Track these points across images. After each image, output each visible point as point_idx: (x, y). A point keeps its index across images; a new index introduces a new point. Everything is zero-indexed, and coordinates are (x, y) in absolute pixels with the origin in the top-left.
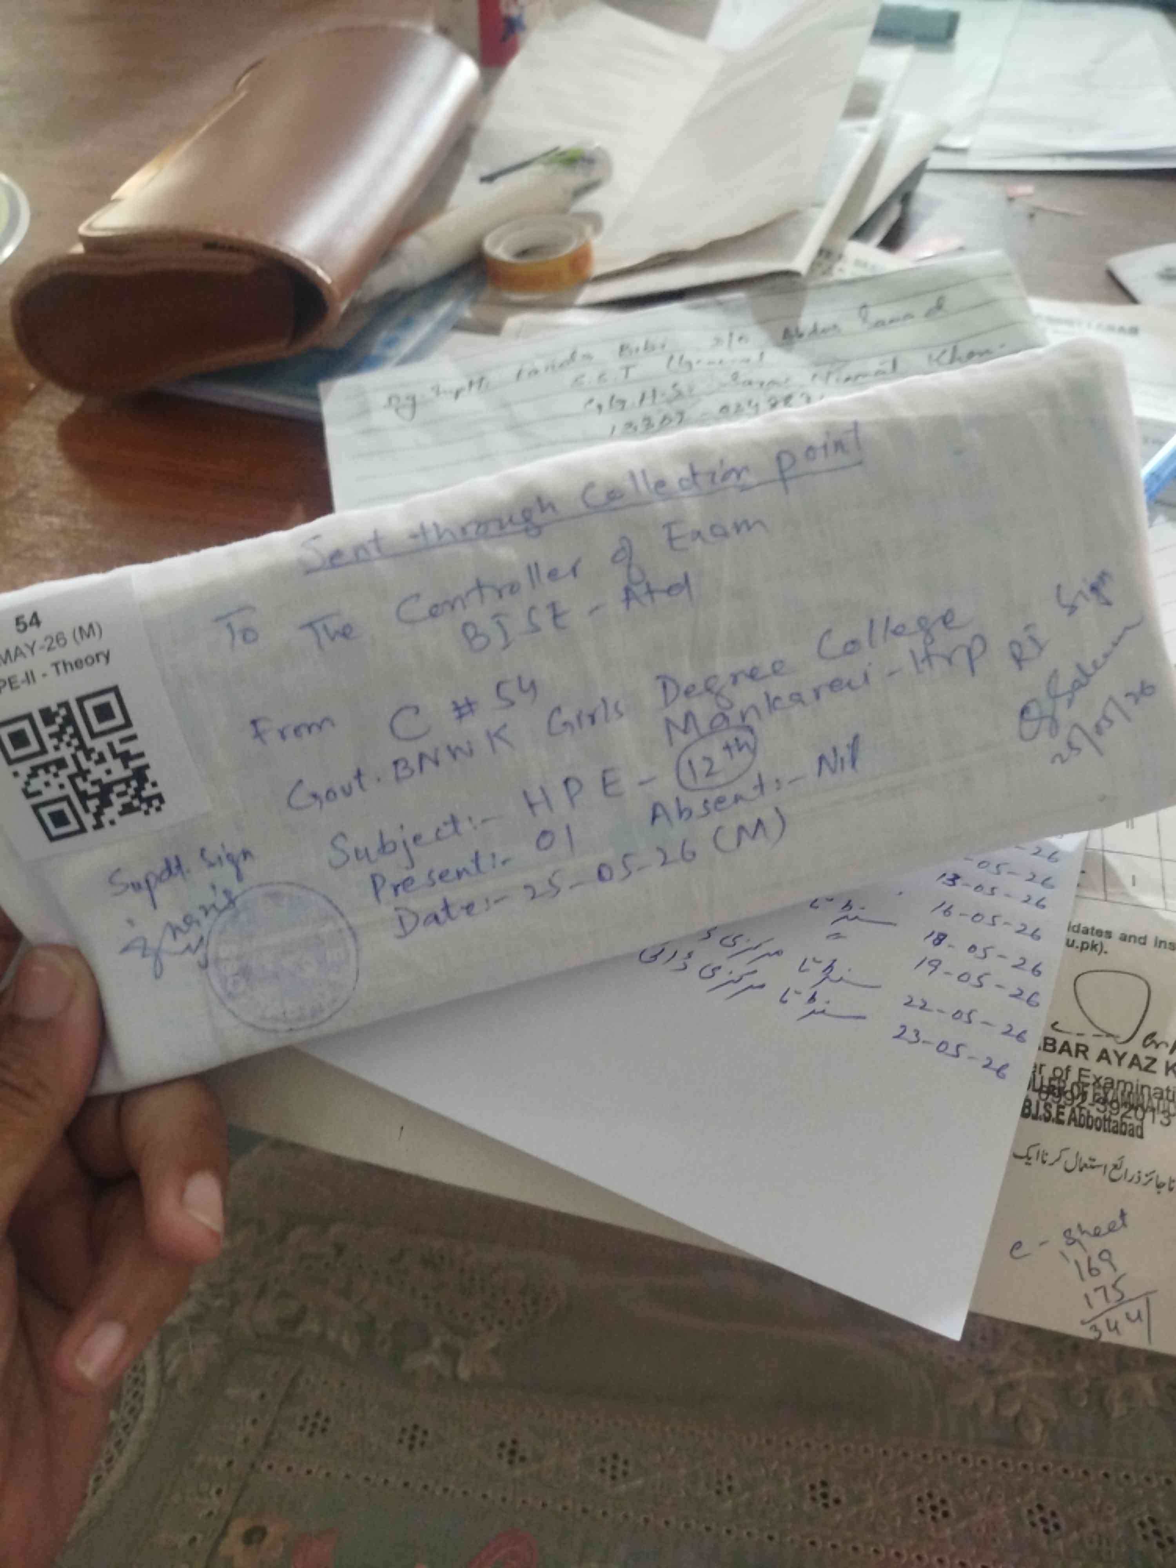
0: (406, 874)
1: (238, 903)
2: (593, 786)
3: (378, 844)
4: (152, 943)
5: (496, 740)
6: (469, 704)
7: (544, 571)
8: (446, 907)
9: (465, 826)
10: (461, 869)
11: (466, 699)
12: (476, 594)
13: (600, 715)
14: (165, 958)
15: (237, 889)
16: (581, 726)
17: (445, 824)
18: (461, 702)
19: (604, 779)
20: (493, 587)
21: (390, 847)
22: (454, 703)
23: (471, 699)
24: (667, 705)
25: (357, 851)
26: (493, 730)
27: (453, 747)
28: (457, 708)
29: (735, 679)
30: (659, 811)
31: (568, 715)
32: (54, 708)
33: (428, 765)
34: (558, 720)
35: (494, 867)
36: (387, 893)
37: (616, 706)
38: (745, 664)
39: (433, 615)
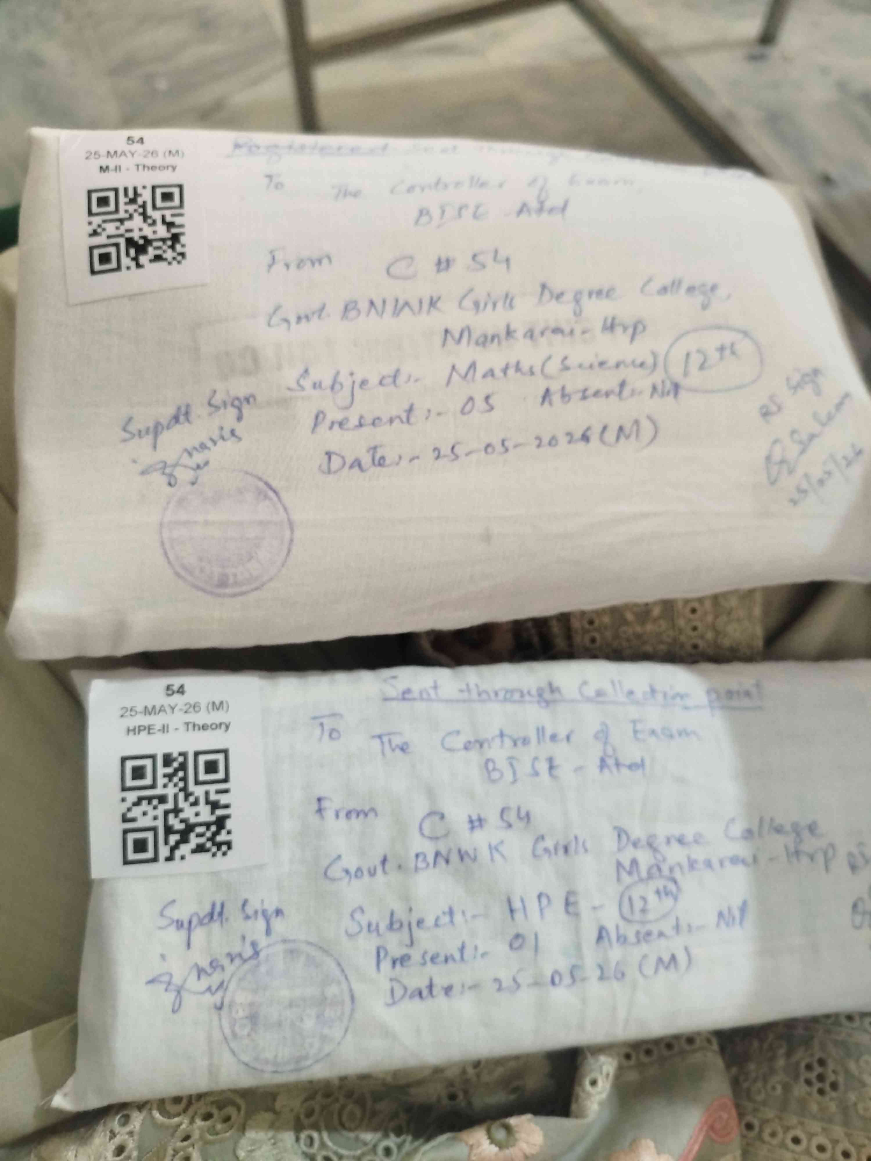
0: (405, 951)
1: (262, 955)
2: (559, 904)
3: (388, 922)
4: (177, 980)
5: (494, 852)
6: (480, 820)
7: (548, 733)
8: (430, 987)
9: (458, 918)
10: (449, 955)
11: (479, 816)
12: (498, 741)
13: (572, 848)
14: (185, 995)
15: (263, 942)
16: (556, 853)
17: (444, 913)
18: (475, 818)
19: (567, 899)
20: (510, 737)
21: (396, 926)
22: (470, 817)
23: (483, 816)
24: (619, 850)
25: (369, 925)
26: (494, 843)
27: (462, 852)
28: (471, 821)
29: (668, 841)
30: (604, 934)
31: (549, 843)
32: (175, 755)
33: (441, 861)
34: (541, 845)
35: (475, 957)
36: (386, 965)
37: (584, 843)
38: (676, 830)
39: (466, 748)
